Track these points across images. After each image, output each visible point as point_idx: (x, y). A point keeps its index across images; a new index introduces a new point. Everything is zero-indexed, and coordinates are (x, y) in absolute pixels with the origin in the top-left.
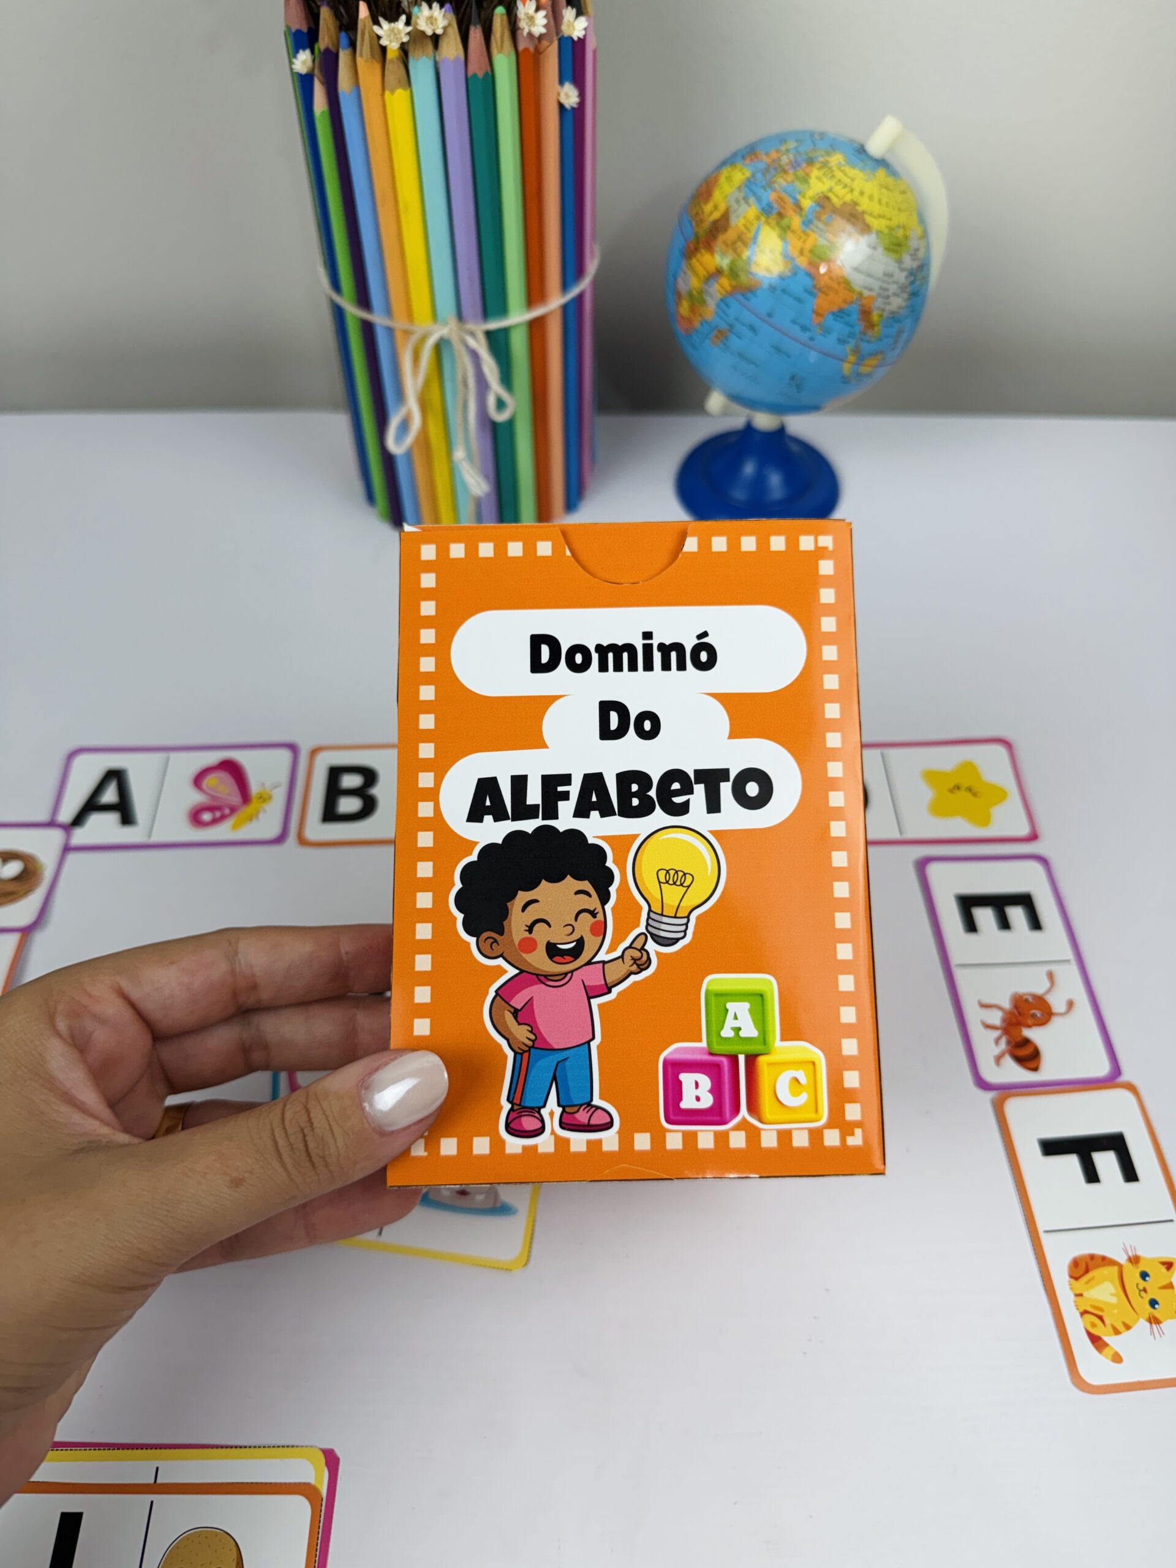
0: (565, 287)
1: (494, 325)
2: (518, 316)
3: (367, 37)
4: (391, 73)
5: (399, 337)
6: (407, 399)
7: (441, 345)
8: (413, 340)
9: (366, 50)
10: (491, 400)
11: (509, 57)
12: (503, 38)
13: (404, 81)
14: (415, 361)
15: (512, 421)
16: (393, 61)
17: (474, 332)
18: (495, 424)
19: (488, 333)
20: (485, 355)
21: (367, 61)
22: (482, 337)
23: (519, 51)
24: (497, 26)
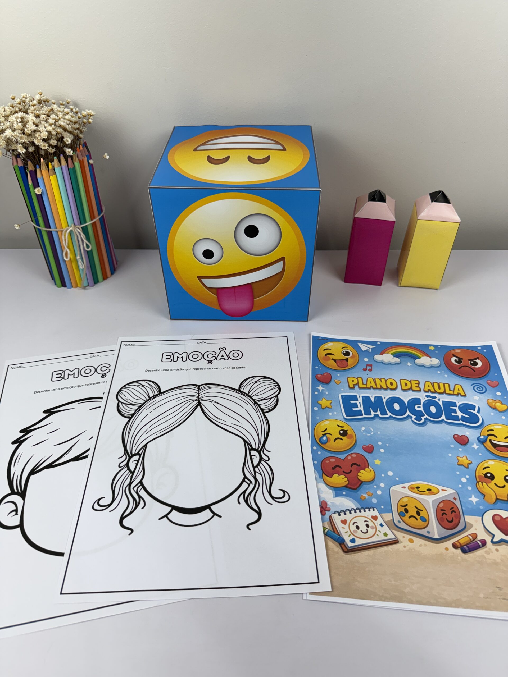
0: (99, 215)
1: (84, 225)
2: (89, 223)
3: (44, 165)
4: (51, 172)
5: (59, 233)
6: (64, 248)
7: (71, 232)
8: (63, 233)
9: (44, 167)
10: (85, 245)
11: (78, 163)
12: (75, 158)
13: (54, 173)
14: (65, 237)
15: (92, 250)
16: (51, 169)
17: (78, 228)
18: (87, 251)
19: (82, 228)
20: (82, 234)
21: (45, 170)
22: (81, 229)
23: (80, 161)
24: (74, 157)
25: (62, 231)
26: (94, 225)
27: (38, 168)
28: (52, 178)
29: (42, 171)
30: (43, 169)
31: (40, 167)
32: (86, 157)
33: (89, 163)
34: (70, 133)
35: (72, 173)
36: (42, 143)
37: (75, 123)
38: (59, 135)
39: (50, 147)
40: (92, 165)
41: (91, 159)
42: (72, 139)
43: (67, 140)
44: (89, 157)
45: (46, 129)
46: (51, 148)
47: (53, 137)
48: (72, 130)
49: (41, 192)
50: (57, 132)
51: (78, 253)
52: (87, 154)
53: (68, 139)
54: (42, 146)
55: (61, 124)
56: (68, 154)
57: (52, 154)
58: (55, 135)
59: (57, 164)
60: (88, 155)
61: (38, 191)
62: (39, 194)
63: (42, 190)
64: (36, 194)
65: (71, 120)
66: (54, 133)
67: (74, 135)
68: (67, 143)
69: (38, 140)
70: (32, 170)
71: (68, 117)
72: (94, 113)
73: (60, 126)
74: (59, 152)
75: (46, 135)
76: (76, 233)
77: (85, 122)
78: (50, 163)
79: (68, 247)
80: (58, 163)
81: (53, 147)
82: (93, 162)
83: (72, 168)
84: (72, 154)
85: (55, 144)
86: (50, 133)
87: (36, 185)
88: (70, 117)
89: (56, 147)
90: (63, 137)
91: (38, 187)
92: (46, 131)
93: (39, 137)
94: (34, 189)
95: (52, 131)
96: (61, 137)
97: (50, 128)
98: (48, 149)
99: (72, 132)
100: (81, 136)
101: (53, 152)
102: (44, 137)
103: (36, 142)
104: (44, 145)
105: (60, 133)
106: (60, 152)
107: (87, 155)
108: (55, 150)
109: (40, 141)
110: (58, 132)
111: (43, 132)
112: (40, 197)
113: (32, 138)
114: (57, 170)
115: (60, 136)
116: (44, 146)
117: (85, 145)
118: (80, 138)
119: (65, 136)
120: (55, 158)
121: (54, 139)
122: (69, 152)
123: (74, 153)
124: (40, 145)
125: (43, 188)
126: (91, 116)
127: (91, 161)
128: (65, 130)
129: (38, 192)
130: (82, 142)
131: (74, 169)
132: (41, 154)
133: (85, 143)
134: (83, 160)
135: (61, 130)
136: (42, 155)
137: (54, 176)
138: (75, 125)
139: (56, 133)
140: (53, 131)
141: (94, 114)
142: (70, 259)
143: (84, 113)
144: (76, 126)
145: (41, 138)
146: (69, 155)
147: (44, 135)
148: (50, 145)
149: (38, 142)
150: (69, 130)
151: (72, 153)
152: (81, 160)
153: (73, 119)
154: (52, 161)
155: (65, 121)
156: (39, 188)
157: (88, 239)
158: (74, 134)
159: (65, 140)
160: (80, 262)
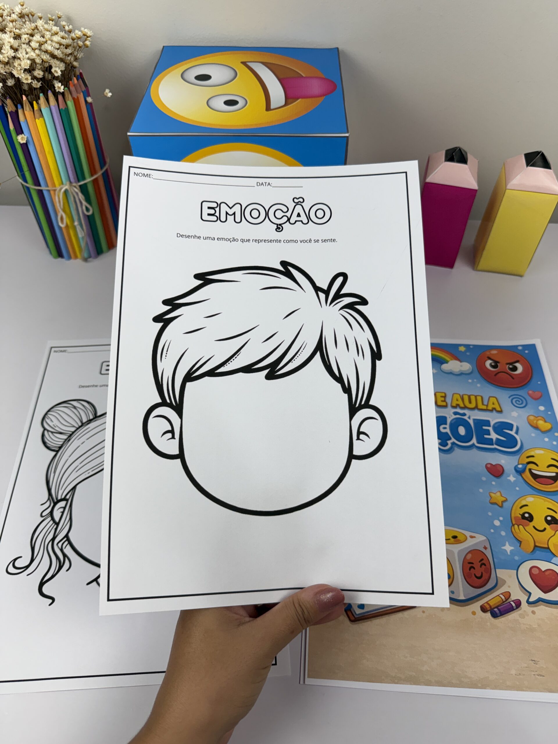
0: (102, 168)
1: (82, 183)
2: (89, 180)
3: (27, 105)
4: (37, 114)
5: (52, 192)
6: (59, 212)
7: (66, 192)
8: (57, 192)
9: (28, 108)
10: (84, 208)
11: (71, 102)
12: (68, 96)
13: (41, 115)
14: (59, 198)
15: (93, 214)
16: (37, 110)
17: (75, 187)
18: (88, 216)
19: (80, 186)
20: (80, 194)
21: (28, 112)
22: (78, 187)
23: (74, 99)
24: (66, 94)
25: (55, 190)
26: (95, 182)
27: (20, 109)
28: (39, 122)
29: (25, 112)
30: (26, 110)
31: (23, 107)
32: (82, 94)
33: (86, 101)
34: (62, 60)
35: (64, 115)
36: (23, 75)
37: (67, 47)
38: (46, 63)
39: (35, 80)
40: (91, 104)
41: (89, 95)
42: (63, 69)
43: (56, 71)
44: (87, 94)
45: (27, 56)
46: (36, 82)
47: (38, 67)
48: (63, 56)
49: (26, 140)
50: (42, 59)
51: (75, 217)
52: (84, 88)
53: (58, 70)
54: (24, 79)
55: (48, 48)
56: (57, 91)
57: (38, 90)
58: (40, 64)
59: (43, 103)
60: (85, 90)
61: (22, 138)
62: (23, 143)
63: (27, 138)
64: (20, 143)
65: (61, 43)
66: (38, 61)
67: (66, 63)
68: (56, 75)
69: (17, 71)
70: (12, 110)
71: (58, 39)
72: (90, 33)
73: (46, 52)
74: (46, 87)
75: (28, 63)
76: (72, 193)
77: (80, 45)
78: (35, 102)
79: (64, 211)
80: (45, 102)
81: (38, 80)
82: (92, 100)
83: (64, 108)
84: (63, 91)
85: (41, 77)
86: (33, 61)
87: (19, 131)
88: (60, 38)
89: (43, 79)
90: (51, 67)
91: (21, 134)
92: (28, 59)
93: (19, 66)
94: (17, 137)
95: (35, 58)
96: (48, 67)
97: (33, 55)
98: (32, 82)
99: (63, 58)
100: (75, 64)
101: (39, 87)
102: (25, 67)
103: (15, 72)
104: (26, 77)
105: (46, 61)
106: (48, 86)
107: (83, 90)
108: (41, 84)
109: (21, 72)
110: (44, 60)
111: (23, 60)
112: (25, 147)
113: (10, 68)
114: (45, 111)
115: (47, 65)
116: (27, 79)
117: (81, 77)
118: (75, 67)
119: (53, 65)
120: (41, 95)
121: (39, 69)
122: (59, 87)
123: (66, 89)
124: (20, 77)
125: (28, 136)
126: (88, 37)
127: (89, 100)
128: (53, 56)
129: (22, 140)
130: (78, 73)
131: (67, 109)
132: (24, 88)
133: (81, 74)
134: (78, 97)
135: (48, 56)
136: (25, 90)
137: (41, 119)
138: (66, 50)
139: (41, 61)
140: (37, 58)
141: (91, 35)
142: (67, 226)
143: (78, 33)
144: (69, 51)
145: (21, 68)
146: (59, 92)
147: (26, 64)
148: (34, 78)
149: (17, 74)
150: (59, 57)
151: (64, 89)
152: (76, 97)
153: (64, 42)
154: (37, 99)
155: (54, 44)
156: (23, 135)
157: (88, 199)
158: (66, 61)
159: (53, 70)
160: (78, 228)
